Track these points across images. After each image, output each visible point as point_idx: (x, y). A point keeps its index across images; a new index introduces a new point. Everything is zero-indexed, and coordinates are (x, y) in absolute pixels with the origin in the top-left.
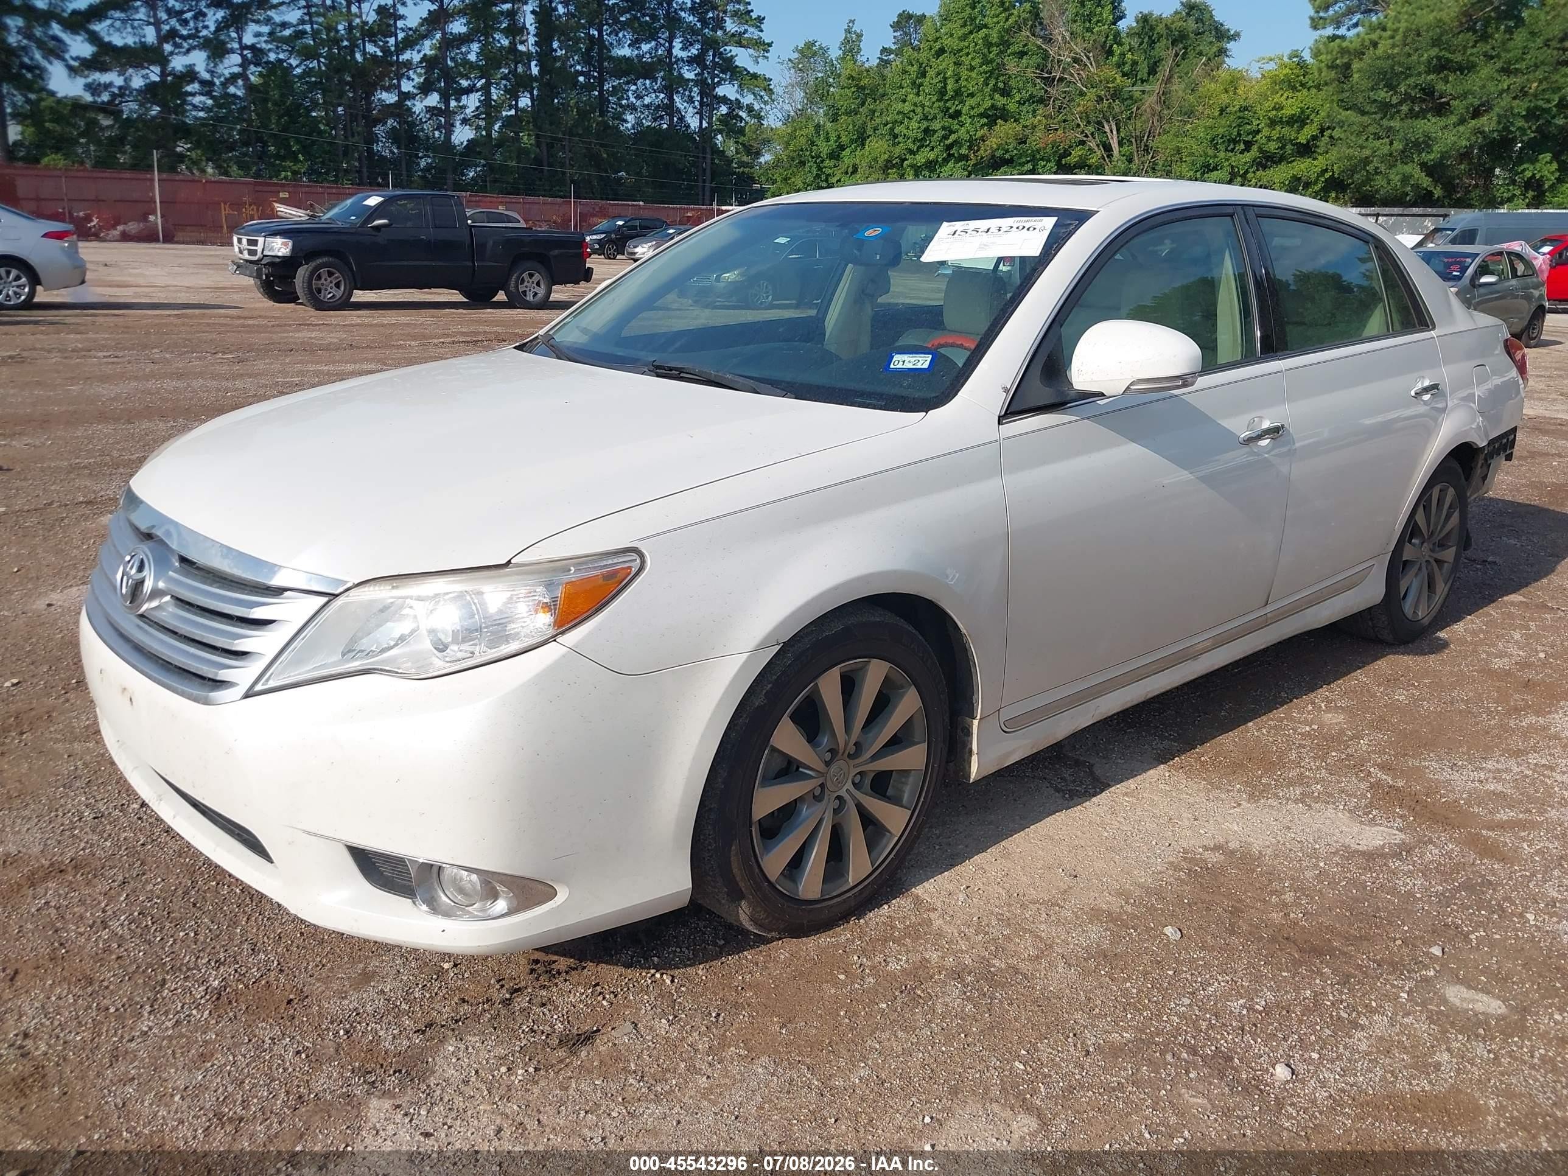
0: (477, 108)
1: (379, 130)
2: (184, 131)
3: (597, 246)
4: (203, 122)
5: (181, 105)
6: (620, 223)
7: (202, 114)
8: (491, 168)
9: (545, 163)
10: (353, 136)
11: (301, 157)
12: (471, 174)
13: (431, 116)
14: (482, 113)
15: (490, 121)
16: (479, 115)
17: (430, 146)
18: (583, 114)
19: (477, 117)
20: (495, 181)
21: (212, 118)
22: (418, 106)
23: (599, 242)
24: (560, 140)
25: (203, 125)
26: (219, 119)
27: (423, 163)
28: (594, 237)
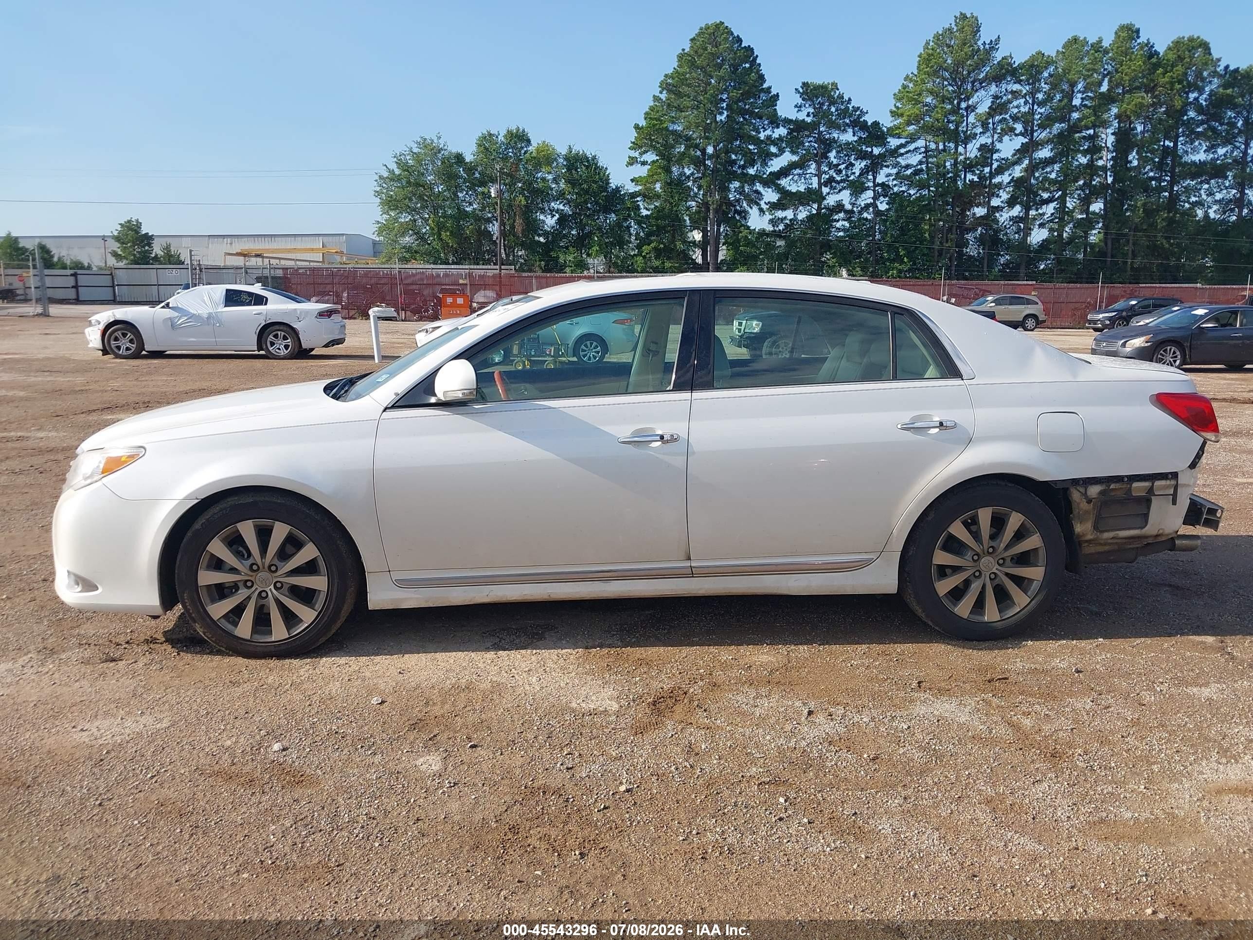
0: (1052, 214)
1: (969, 236)
2: (827, 246)
3: (1108, 322)
4: (840, 240)
5: (828, 228)
6: (1134, 302)
7: (841, 234)
8: (1058, 261)
9: (1109, 255)
10: (947, 242)
11: (906, 260)
12: (1042, 267)
13: (1014, 223)
14: (1056, 218)
15: (1062, 223)
16: (1053, 219)
17: (1009, 246)
18: (1149, 213)
19: (1052, 221)
20: (1062, 271)
21: (848, 236)
22: (1003, 217)
23: (1110, 319)
24: (1125, 235)
25: (840, 241)
26: (851, 237)
27: (1002, 260)
28: (1107, 315)
